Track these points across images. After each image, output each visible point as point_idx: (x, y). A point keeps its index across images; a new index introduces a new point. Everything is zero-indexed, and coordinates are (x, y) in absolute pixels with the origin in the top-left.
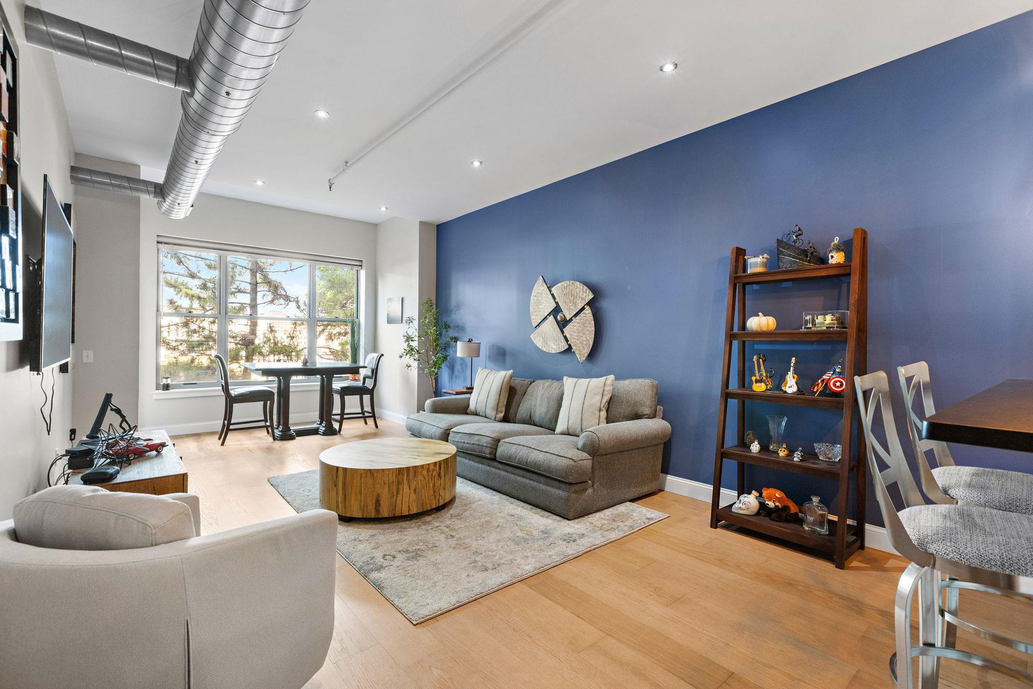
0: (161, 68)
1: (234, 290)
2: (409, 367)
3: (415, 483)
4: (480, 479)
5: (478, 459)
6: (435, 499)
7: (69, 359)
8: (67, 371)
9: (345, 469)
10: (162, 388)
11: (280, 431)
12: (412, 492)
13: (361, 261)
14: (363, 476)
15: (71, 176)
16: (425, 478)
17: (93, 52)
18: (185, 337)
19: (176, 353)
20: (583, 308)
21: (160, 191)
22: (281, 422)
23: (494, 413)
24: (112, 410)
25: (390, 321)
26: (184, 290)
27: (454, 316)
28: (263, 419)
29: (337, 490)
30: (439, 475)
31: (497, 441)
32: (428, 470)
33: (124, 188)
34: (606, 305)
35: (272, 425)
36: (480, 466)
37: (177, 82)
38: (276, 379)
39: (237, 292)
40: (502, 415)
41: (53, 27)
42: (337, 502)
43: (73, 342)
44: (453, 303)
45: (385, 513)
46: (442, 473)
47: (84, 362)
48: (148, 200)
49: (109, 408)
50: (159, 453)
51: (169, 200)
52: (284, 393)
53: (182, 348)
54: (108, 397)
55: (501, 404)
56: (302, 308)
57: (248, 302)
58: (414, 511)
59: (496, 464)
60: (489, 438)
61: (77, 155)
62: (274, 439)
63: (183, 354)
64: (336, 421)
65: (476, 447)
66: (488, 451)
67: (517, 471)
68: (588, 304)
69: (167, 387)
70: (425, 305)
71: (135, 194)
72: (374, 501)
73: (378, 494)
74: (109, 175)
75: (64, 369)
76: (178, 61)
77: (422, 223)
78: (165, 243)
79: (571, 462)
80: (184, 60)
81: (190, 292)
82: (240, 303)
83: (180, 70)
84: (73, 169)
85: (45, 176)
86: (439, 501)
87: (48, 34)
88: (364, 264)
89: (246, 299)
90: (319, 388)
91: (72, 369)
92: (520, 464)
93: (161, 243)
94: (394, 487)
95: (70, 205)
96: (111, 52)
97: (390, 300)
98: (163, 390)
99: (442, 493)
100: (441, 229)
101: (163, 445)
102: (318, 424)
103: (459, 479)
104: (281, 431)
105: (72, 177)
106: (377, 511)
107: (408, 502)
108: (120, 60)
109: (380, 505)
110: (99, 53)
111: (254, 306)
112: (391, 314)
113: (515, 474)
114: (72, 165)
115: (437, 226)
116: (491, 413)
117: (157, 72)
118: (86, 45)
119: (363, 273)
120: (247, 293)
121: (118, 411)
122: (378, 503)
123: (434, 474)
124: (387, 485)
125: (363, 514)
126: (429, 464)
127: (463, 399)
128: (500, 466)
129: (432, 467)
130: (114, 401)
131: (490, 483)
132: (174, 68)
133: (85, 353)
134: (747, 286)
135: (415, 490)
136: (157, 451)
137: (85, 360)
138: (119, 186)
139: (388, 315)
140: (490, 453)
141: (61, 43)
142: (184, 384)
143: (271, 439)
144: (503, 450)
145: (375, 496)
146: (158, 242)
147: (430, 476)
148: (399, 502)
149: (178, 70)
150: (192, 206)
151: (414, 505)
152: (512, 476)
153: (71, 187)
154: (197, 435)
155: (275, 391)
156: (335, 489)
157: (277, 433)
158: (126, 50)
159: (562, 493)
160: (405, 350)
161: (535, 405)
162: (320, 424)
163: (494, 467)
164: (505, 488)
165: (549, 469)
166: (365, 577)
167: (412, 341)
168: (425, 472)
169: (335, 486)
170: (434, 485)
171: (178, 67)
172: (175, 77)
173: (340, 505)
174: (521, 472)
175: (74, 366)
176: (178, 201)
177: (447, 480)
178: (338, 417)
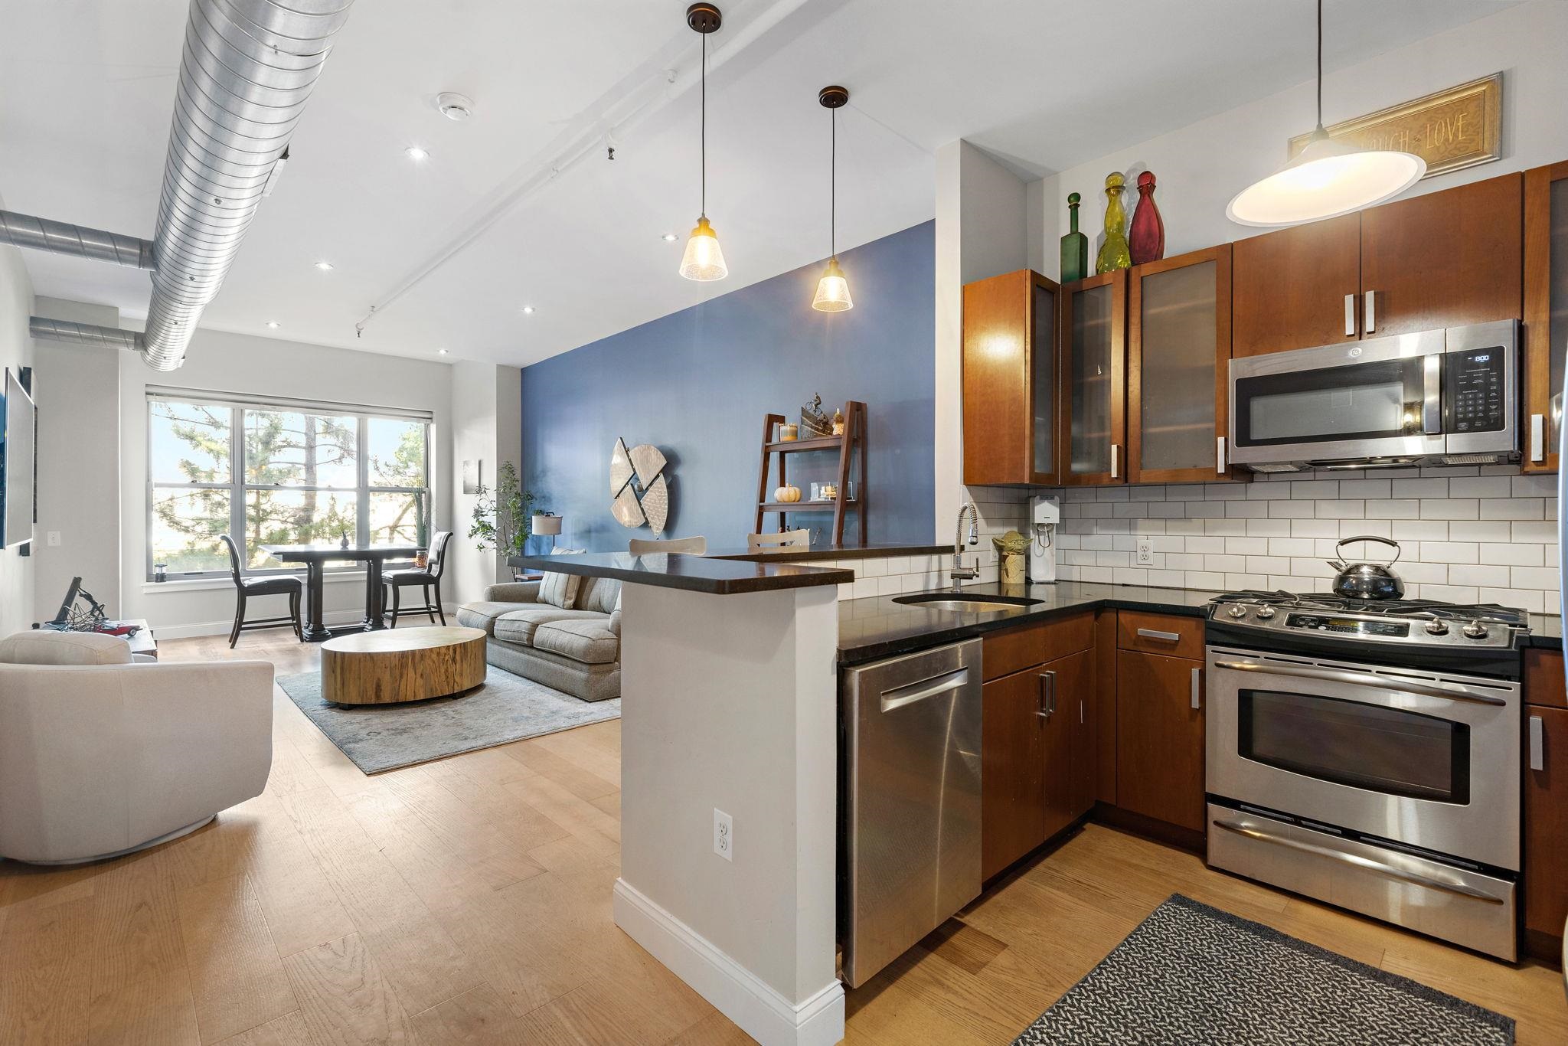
0: (123, 252)
1: (281, 444)
2: (481, 548)
3: (422, 667)
4: (521, 671)
5: (517, 647)
6: (448, 685)
7: (30, 540)
8: (28, 554)
9: (343, 654)
10: (155, 579)
11: (310, 631)
12: (418, 676)
13: (431, 412)
14: (362, 660)
15: (31, 328)
16: (434, 662)
17: (53, 244)
18: (207, 515)
19: (190, 537)
20: (658, 476)
21: (142, 341)
22: (312, 621)
23: (562, 600)
24: (81, 595)
25: (466, 491)
26: (204, 443)
27: (540, 484)
28: (290, 616)
29: (335, 676)
30: (454, 660)
31: (535, 626)
32: (439, 654)
33: (97, 340)
34: (680, 472)
35: (299, 624)
36: (522, 655)
37: (142, 264)
38: (305, 565)
39: (284, 446)
40: (571, 602)
41: (13, 225)
42: (335, 689)
43: (35, 521)
44: (539, 468)
45: (387, 698)
46: (458, 658)
47: (49, 545)
48: (128, 353)
49: (78, 593)
50: (132, 636)
51: (152, 350)
52: (316, 584)
53: (198, 529)
54: (77, 581)
55: (569, 589)
56: (381, 470)
57: (304, 461)
58: (421, 696)
59: (534, 651)
60: (527, 624)
61: (38, 299)
62: (302, 640)
63: (200, 536)
64: (388, 617)
65: (516, 634)
66: (525, 637)
67: (550, 656)
68: (661, 471)
69: (161, 578)
70: (505, 469)
71: (109, 346)
72: (374, 686)
73: (379, 679)
74: (77, 326)
75: (24, 551)
76: (141, 244)
77: (499, 367)
78: (157, 395)
79: (590, 642)
80: (148, 243)
81: (213, 446)
82: (290, 463)
83: (144, 253)
84: (33, 320)
85: (7, 369)
86: (453, 687)
87: (8, 231)
88: (434, 416)
89: (300, 456)
90: (365, 578)
91: (35, 552)
92: (550, 647)
93: (152, 394)
94: (397, 672)
95: (30, 369)
96: (72, 243)
97: (466, 463)
98: (156, 581)
99: (457, 679)
100: (526, 374)
101: (137, 629)
102: (364, 622)
103: (489, 668)
104: (312, 631)
105: (32, 330)
106: (378, 696)
107: (414, 688)
108: (80, 248)
109: (381, 690)
110: (58, 244)
111: (310, 467)
112: (467, 482)
113: (548, 660)
114: (32, 315)
115: (522, 369)
116: (559, 600)
117: (119, 257)
118: (45, 238)
119: (433, 428)
120: (300, 447)
121: (89, 597)
122: (378, 689)
123: (447, 658)
124: (388, 669)
125: (362, 698)
126: (439, 648)
127: (533, 585)
128: (537, 653)
129: (443, 651)
130: (83, 585)
131: (529, 674)
132: (138, 251)
133: (50, 534)
134: (787, 455)
135: (422, 675)
136: (129, 634)
137: (50, 543)
138: (91, 339)
139: (464, 482)
140: (527, 640)
141: (21, 238)
142: (186, 574)
143: (299, 641)
144: (541, 635)
145: (375, 681)
146: (147, 394)
147: (441, 660)
148: (403, 687)
149: (141, 253)
150: (184, 358)
151: (421, 690)
152: (545, 663)
153: (31, 341)
154: (202, 639)
155: (305, 582)
156: (333, 675)
157: (306, 633)
158: (86, 239)
159: (583, 675)
160: (474, 527)
161: (604, 589)
162: (367, 622)
163: (532, 655)
164: (541, 677)
165: (571, 651)
166: (340, 748)
167: (483, 516)
168: (434, 656)
169: (333, 672)
170: (447, 671)
171: (141, 250)
172: (138, 260)
173: (339, 692)
174: (553, 657)
175: (37, 550)
176: (164, 355)
177: (465, 665)
178: (391, 614)
